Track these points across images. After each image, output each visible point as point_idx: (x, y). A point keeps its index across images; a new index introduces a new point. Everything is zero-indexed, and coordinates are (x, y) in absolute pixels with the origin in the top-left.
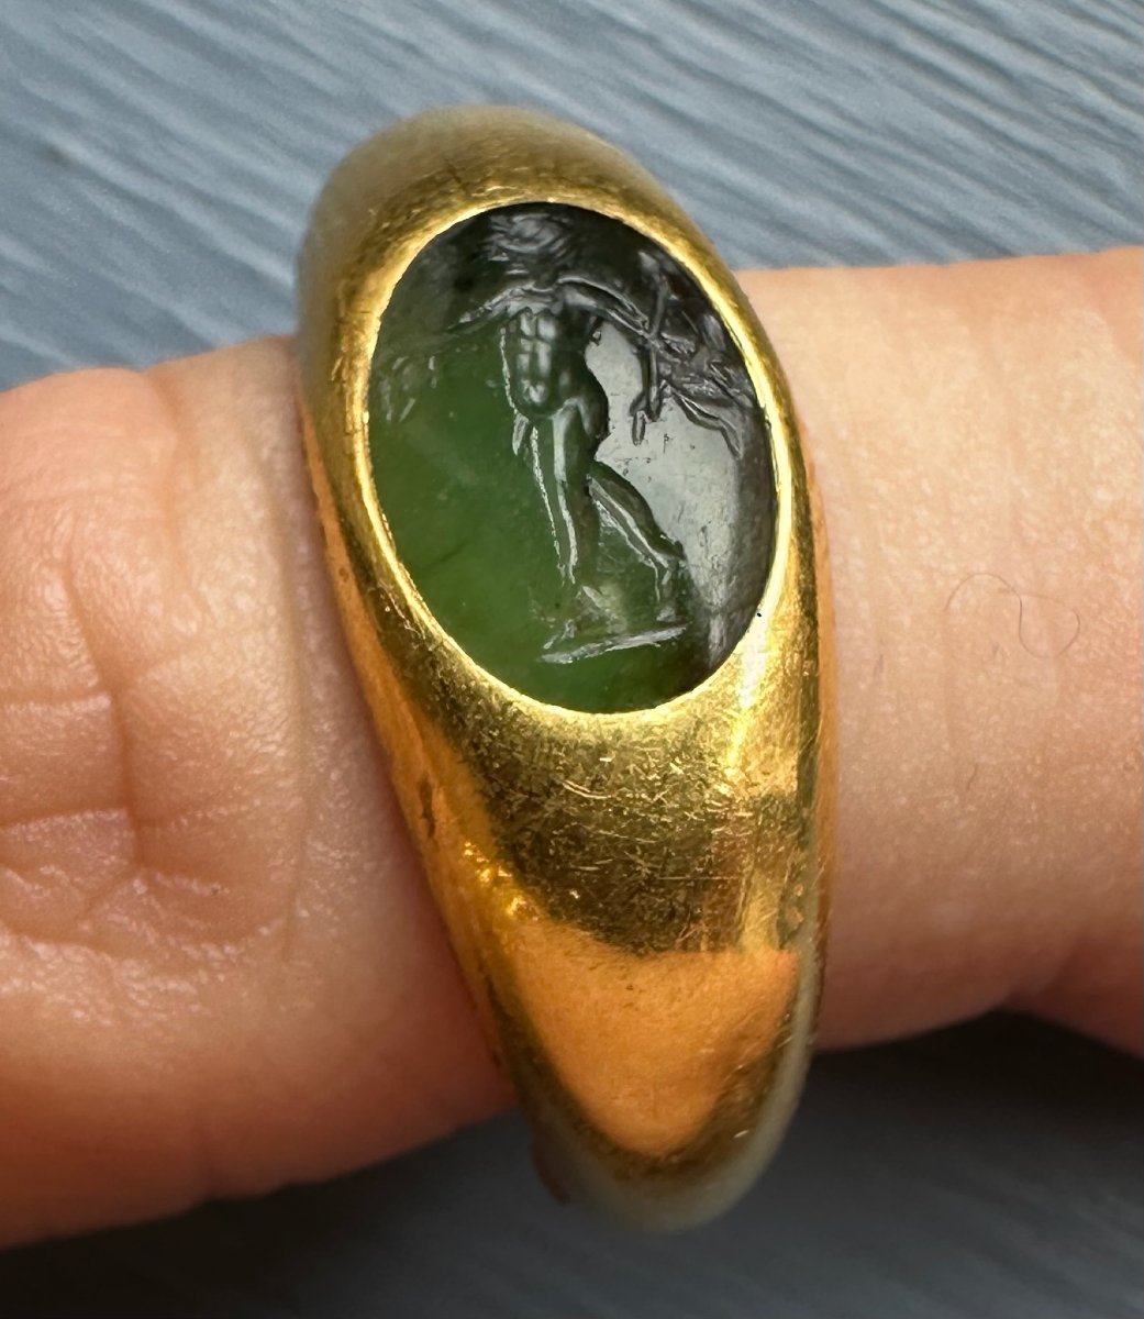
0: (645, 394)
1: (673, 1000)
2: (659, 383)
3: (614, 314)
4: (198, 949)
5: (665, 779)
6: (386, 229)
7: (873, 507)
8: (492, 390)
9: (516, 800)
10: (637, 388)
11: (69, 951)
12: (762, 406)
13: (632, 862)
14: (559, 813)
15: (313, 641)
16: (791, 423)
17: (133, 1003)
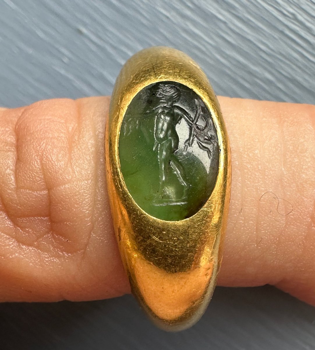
0: (189, 139)
1: (173, 292)
2: (193, 136)
3: (185, 116)
4: (63, 253)
5: (178, 239)
6: (134, 83)
7: (246, 171)
8: (151, 132)
9: (140, 238)
10: (187, 137)
11: (30, 248)
12: (219, 145)
13: (167, 259)
14: (150, 244)
15: (100, 184)
16: (226, 151)
17: (45, 263)
